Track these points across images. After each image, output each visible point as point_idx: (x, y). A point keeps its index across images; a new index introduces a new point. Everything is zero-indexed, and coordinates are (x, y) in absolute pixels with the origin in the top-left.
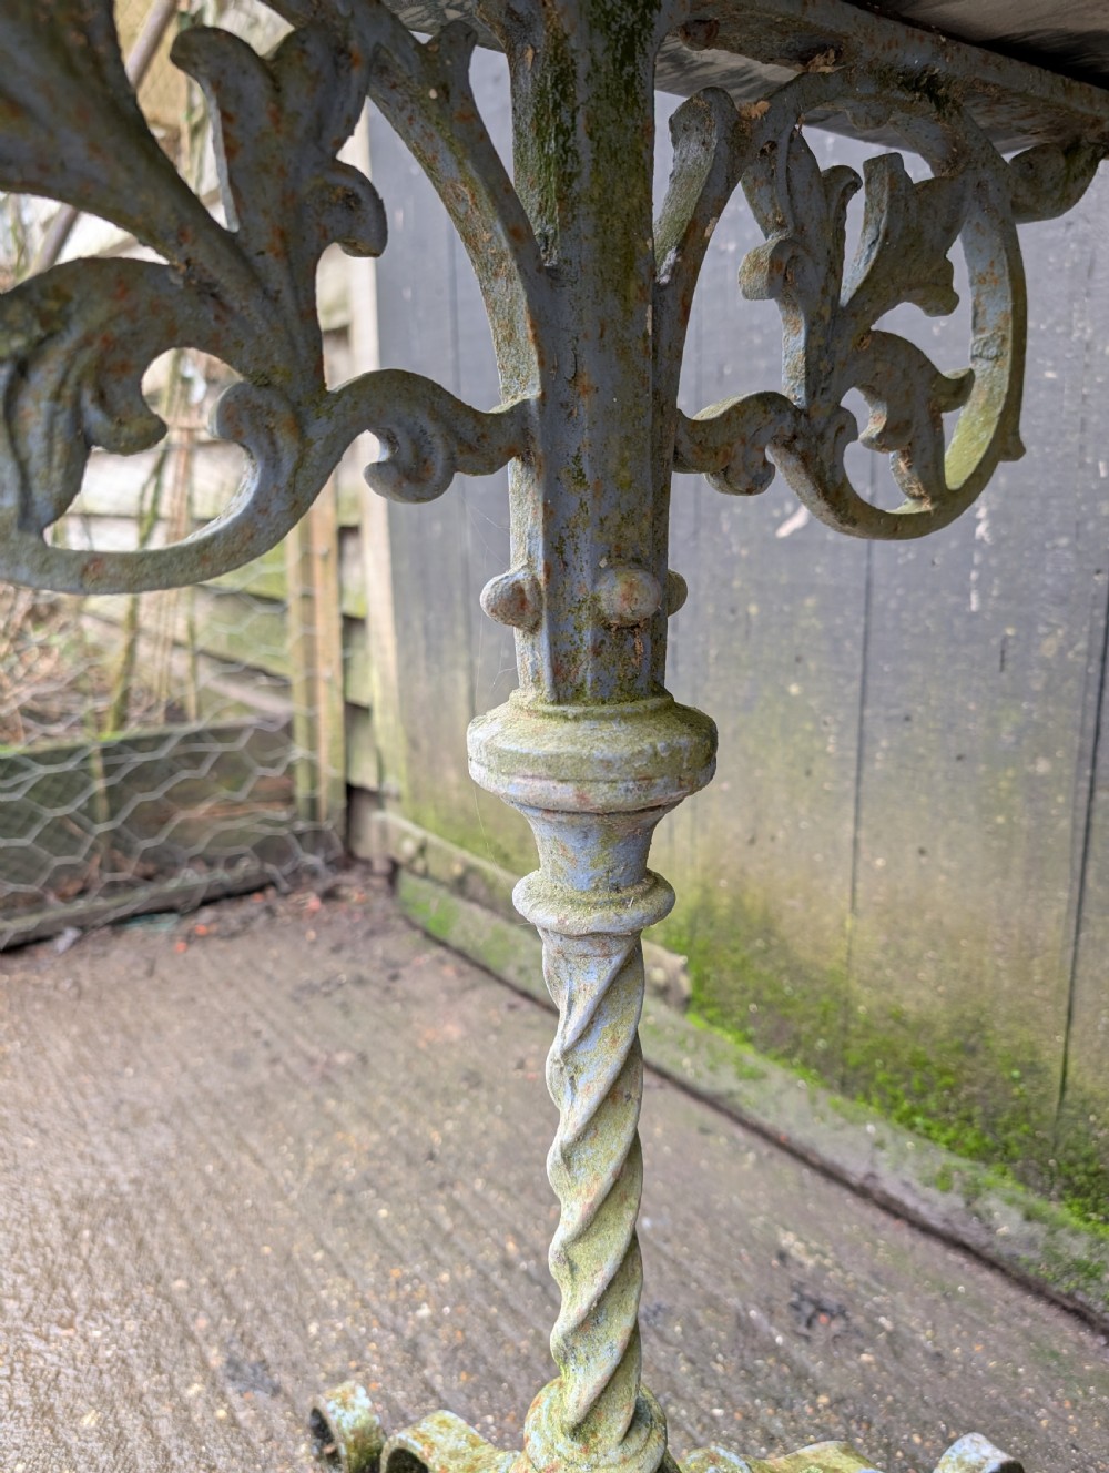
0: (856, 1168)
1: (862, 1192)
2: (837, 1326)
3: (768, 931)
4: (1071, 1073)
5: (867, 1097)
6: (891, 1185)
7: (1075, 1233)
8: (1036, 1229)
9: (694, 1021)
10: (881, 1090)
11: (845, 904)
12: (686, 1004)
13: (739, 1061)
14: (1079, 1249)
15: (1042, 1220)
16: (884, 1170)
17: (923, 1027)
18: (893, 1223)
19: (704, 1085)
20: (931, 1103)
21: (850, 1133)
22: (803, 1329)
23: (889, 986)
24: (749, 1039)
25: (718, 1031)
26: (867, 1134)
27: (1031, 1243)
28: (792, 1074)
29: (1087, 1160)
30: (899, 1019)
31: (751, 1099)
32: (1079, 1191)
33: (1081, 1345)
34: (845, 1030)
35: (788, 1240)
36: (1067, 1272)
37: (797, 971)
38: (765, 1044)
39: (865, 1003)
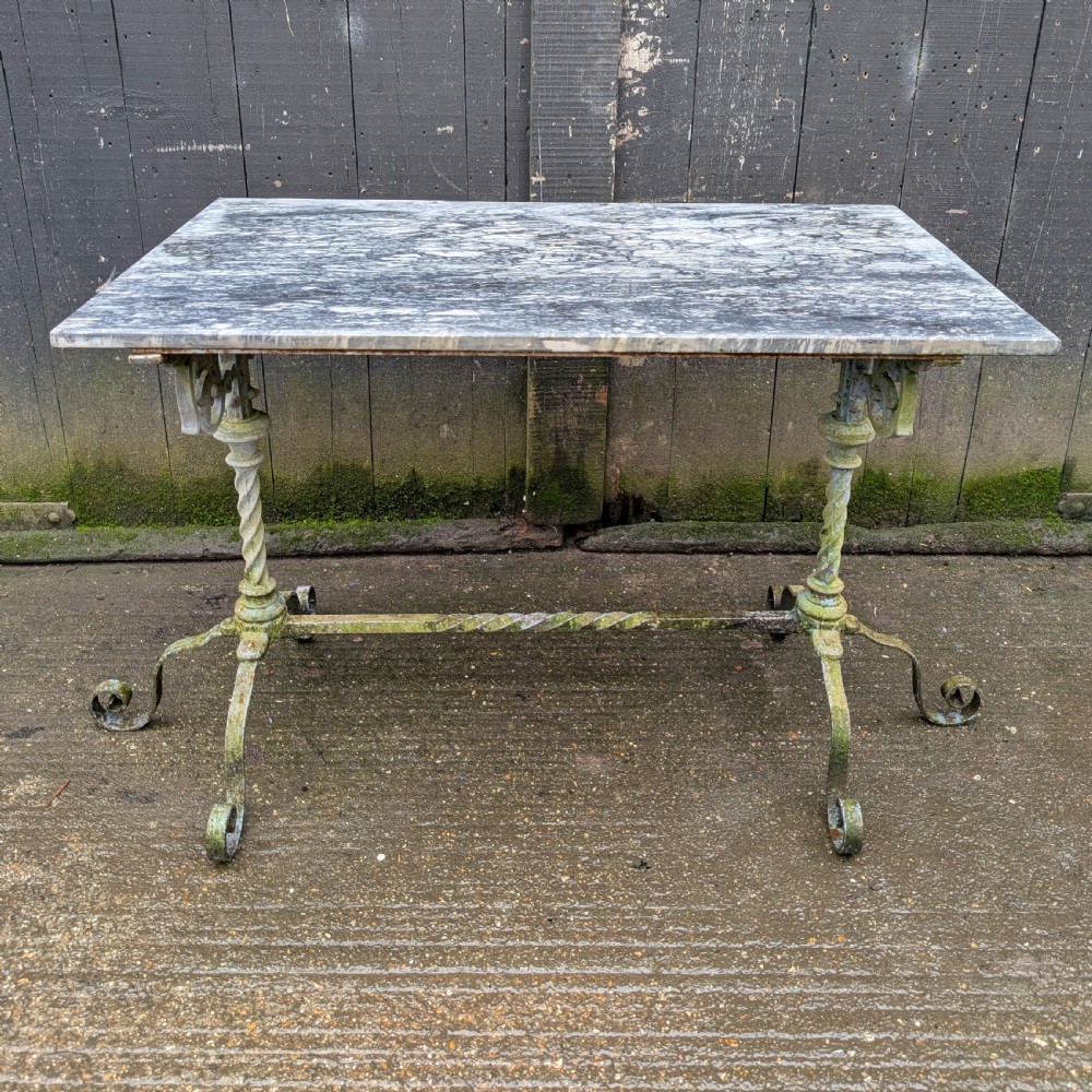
0: (197, 551)
1: (203, 559)
2: (226, 600)
3: (121, 469)
4: (275, 474)
5: (190, 522)
6: (215, 549)
7: (289, 530)
8: (276, 535)
9: (83, 529)
10: (197, 515)
11: (164, 444)
12: (75, 523)
13: (118, 536)
14: (292, 534)
15: (277, 531)
16: (209, 546)
17: (212, 481)
18: (220, 564)
19: (103, 554)
20: (221, 510)
21: (189, 539)
22: (216, 606)
23: (192, 471)
24: (119, 525)
25: (99, 528)
26: (196, 536)
27: (276, 541)
28: (150, 528)
29: (287, 503)
30: (200, 483)
31: (134, 549)
32: (286, 515)
33: (303, 564)
34: (173, 498)
35: (187, 587)
36: (291, 543)
37: (142, 482)
38: (128, 522)
39: (181, 482)
